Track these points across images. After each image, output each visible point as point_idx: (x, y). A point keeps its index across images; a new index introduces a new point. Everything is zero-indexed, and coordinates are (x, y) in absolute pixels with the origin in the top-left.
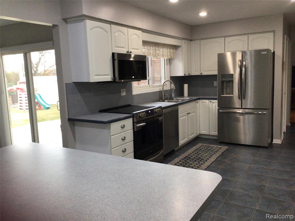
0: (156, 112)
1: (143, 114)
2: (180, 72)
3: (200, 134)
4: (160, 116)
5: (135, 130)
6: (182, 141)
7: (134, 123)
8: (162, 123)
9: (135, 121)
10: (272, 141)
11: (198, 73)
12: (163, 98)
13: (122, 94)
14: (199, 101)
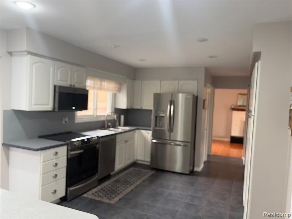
0: (92, 141)
1: (78, 142)
2: (123, 105)
3: (137, 160)
4: (97, 144)
5: (69, 157)
6: (118, 166)
7: (68, 150)
8: (98, 151)
9: (69, 148)
11: (139, 107)
12: (106, 126)
13: (64, 122)
14: (137, 131)
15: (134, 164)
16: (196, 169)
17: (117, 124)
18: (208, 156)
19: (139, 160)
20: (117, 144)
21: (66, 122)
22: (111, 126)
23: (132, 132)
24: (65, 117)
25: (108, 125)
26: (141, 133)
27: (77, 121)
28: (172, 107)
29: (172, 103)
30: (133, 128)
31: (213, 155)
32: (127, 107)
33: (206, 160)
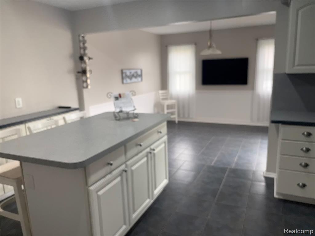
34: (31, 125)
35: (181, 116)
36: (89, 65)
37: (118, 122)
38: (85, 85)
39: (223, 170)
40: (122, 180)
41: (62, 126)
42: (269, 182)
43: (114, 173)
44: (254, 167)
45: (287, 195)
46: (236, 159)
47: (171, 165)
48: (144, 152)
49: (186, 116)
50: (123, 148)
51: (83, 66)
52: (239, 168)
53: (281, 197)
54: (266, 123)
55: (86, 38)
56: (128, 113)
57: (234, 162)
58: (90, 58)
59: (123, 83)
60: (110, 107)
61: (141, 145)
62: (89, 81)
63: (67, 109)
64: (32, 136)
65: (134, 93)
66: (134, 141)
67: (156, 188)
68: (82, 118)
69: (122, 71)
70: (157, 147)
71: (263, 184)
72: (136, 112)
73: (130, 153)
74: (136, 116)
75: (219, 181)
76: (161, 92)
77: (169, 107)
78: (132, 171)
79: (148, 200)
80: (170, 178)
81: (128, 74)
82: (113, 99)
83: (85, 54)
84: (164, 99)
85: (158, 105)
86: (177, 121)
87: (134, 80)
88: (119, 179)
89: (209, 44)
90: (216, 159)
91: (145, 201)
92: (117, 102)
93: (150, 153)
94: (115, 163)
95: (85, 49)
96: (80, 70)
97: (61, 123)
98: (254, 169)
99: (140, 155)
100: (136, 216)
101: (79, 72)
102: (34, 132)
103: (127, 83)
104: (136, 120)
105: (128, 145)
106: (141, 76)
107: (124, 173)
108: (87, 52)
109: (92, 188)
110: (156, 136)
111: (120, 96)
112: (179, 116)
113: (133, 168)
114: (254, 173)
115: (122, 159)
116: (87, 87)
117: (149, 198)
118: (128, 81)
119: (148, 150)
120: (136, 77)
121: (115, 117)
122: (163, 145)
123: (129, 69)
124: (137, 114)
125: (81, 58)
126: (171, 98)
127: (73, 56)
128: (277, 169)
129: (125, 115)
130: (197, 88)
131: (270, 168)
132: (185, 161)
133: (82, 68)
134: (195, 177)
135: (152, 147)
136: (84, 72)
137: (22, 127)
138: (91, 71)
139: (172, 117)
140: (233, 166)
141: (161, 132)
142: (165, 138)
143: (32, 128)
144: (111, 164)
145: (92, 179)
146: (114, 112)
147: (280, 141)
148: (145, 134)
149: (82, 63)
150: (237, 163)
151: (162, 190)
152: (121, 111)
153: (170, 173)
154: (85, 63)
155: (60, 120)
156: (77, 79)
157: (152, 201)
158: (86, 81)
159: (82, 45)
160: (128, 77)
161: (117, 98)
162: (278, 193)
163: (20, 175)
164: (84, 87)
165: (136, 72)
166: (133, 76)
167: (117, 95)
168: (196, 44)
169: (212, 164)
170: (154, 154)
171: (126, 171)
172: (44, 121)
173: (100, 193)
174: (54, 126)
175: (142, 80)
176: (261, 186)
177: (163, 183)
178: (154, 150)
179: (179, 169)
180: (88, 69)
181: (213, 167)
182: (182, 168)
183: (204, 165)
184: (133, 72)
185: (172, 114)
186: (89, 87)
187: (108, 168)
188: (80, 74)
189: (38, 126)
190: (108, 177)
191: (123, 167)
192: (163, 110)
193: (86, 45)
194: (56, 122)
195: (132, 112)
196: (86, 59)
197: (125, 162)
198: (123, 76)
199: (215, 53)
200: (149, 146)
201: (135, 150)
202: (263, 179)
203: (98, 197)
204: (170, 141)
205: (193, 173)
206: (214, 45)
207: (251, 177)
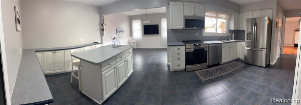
2: (232, 28)
5: (186, 51)
6: (224, 60)
9: (186, 47)
10: (269, 63)
11: (242, 29)
12: (222, 39)
13: (196, 36)
14: (239, 42)
15: (238, 60)
16: (271, 64)
17: (230, 38)
18: (281, 55)
19: (241, 58)
20: (223, 49)
21: (197, 35)
22: (225, 39)
23: (236, 43)
24: (196, 33)
25: (223, 38)
26: (241, 43)
27: (204, 35)
28: (256, 28)
29: (256, 25)
30: (236, 41)
31: (284, 54)
32: (234, 29)
33: (279, 57)
34: (85, 48)
35: (138, 46)
36: (105, 27)
37: (114, 48)
38: (103, 35)
39: (153, 64)
40: (114, 71)
41: (95, 49)
42: (169, 66)
43: (111, 67)
44: (163, 62)
45: (175, 69)
46: (157, 60)
47: (134, 64)
48: (123, 60)
49: (139, 46)
50: (115, 58)
51: (103, 27)
52: (159, 63)
53: (173, 70)
54: (166, 47)
55: (104, 17)
56: (117, 45)
57: (157, 61)
58: (105, 25)
59: (117, 34)
60: (111, 43)
61: (122, 57)
62: (105, 33)
63: (97, 43)
64: (85, 52)
65: (120, 37)
66: (119, 55)
67: (128, 73)
68: (102, 46)
69: (116, 29)
70: (128, 58)
71: (167, 67)
72: (120, 44)
73: (117, 60)
74: (120, 46)
75: (152, 68)
76: (130, 37)
77: (133, 43)
78: (118, 67)
79: (125, 78)
80: (134, 69)
81: (119, 31)
82: (112, 39)
83: (104, 23)
84: (131, 40)
85: (129, 43)
86: (136, 48)
87: (121, 33)
88: (113, 70)
89: (146, 19)
90: (150, 61)
91: (124, 78)
92: (114, 40)
93: (126, 60)
94: (112, 64)
95: (104, 21)
96: (102, 29)
97: (94, 48)
98: (163, 63)
99: (121, 61)
100: (120, 84)
101: (101, 30)
102: (86, 50)
103: (118, 34)
104: (120, 48)
105: (116, 57)
106: (123, 31)
107: (115, 68)
108: (104, 22)
109: (103, 73)
110: (128, 54)
111: (115, 38)
112: (137, 46)
113: (119, 66)
114: (164, 64)
115: (114, 62)
116: (104, 35)
117: (126, 77)
118: (119, 33)
119: (125, 59)
120: (121, 32)
121: (113, 46)
122: (131, 57)
123: (119, 29)
124: (121, 45)
125: (102, 25)
126: (134, 40)
127: (100, 24)
128: (171, 62)
129: (117, 46)
130: (143, 36)
131: (169, 61)
132: (139, 63)
133: (102, 28)
134: (143, 68)
135: (126, 58)
136: (103, 30)
137: (82, 48)
138: (105, 29)
139: (134, 47)
140: (156, 63)
141: (130, 52)
142: (132, 54)
143: (85, 49)
144: (110, 64)
145: (103, 69)
146: (112, 45)
147: (171, 52)
148: (123, 53)
149: (102, 26)
150: (158, 62)
151: (131, 74)
152: (115, 44)
153: (134, 67)
154: (103, 26)
155: (94, 47)
156: (101, 32)
157: (127, 78)
158: (104, 33)
159: (103, 20)
160: (119, 32)
161: (113, 39)
162: (172, 69)
163: (80, 64)
164: (103, 36)
165: (121, 30)
166: (120, 31)
167: (114, 38)
168: (141, 19)
169: (149, 63)
170: (127, 61)
171: (116, 67)
172: (89, 47)
173: (106, 75)
174: (92, 49)
175: (123, 33)
176: (166, 68)
177: (131, 71)
178: (127, 59)
179: (137, 66)
180: (104, 29)
181: (150, 64)
182: (139, 65)
183: (146, 64)
184: (120, 30)
185: (134, 45)
186: (105, 35)
187: (109, 66)
188: (102, 31)
189: (87, 49)
190: (109, 69)
191: (115, 66)
192: (131, 44)
193: (104, 19)
194: (93, 47)
195: (119, 45)
196: (104, 25)
197: (116, 64)
198: (117, 31)
199: (148, 22)
200: (125, 58)
201: (119, 59)
202: (167, 65)
203: (105, 76)
204: (134, 56)
205: (142, 67)
206: (148, 19)
207: (163, 65)
